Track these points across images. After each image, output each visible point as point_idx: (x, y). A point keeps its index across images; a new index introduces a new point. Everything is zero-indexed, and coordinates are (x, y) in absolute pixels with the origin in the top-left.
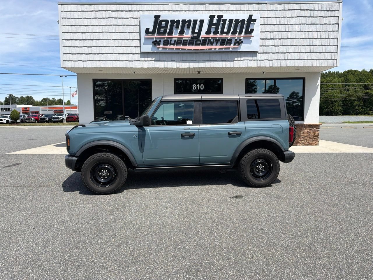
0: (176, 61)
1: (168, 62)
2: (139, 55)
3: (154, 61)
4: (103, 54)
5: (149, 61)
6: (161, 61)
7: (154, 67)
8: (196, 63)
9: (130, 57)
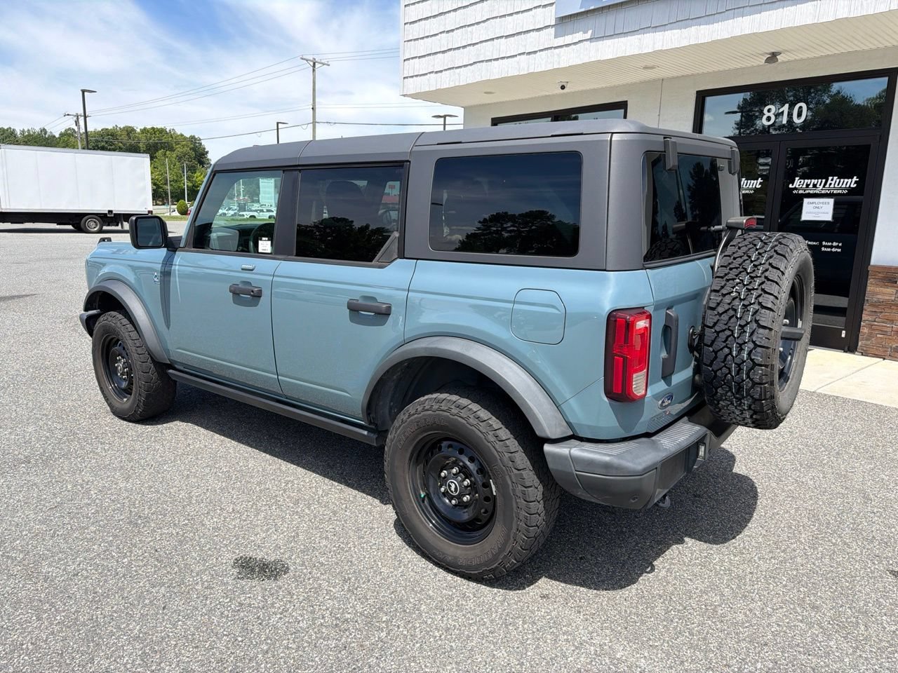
0: (655, 28)
1: (629, 38)
2: (552, 31)
3: (590, 40)
4: (474, 44)
5: (575, 44)
6: (611, 36)
7: (586, 60)
8: (723, 20)
9: (532, 42)
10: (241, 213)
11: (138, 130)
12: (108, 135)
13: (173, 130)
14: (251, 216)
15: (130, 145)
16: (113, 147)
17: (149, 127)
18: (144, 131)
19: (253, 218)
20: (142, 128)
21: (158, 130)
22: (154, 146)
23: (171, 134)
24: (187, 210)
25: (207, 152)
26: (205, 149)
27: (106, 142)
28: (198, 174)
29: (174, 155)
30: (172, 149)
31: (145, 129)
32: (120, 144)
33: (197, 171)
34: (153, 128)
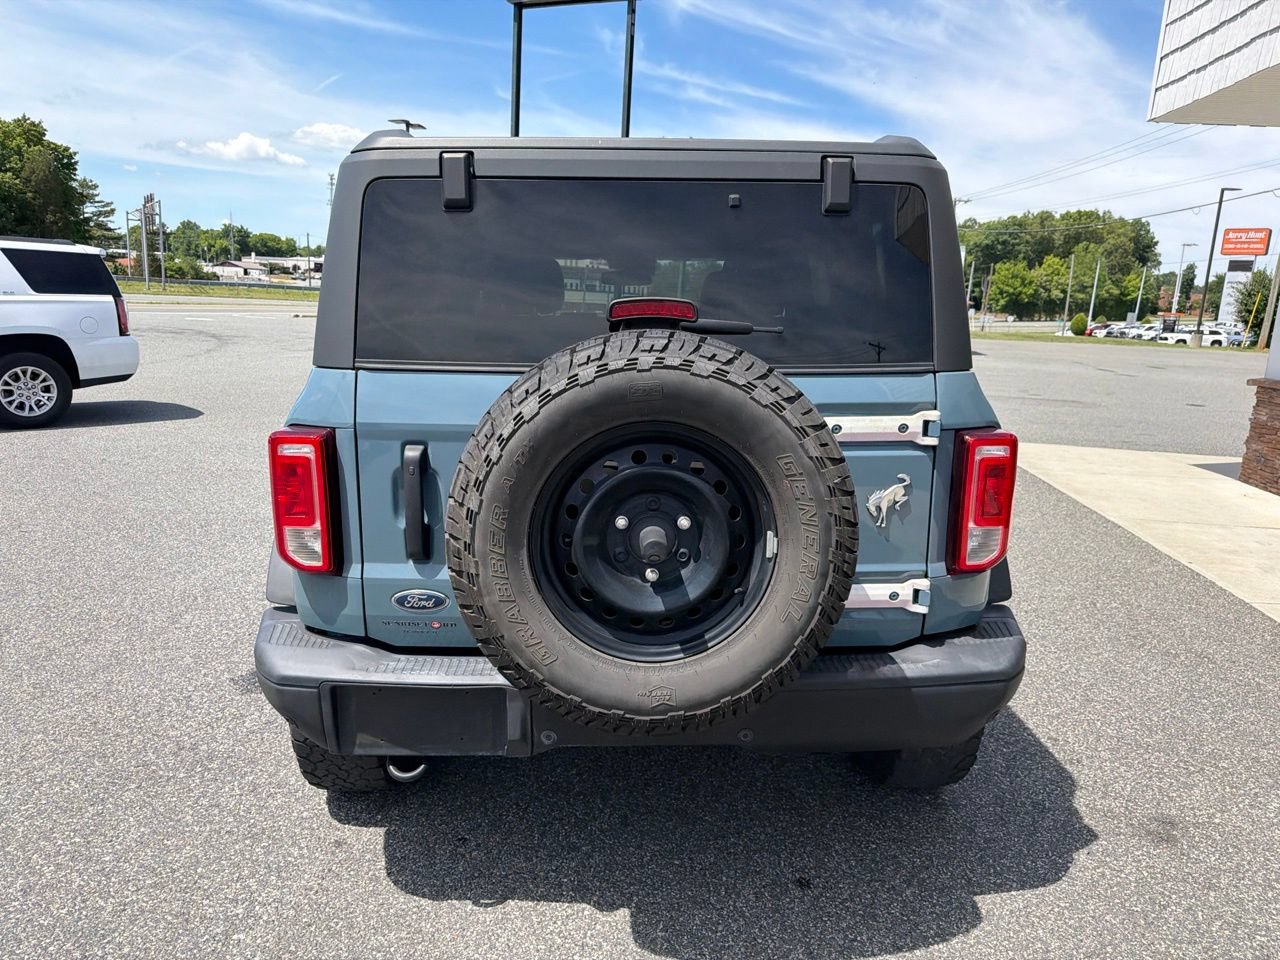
10: (1164, 335)
11: (1058, 216)
12: (1015, 224)
13: (1109, 212)
14: (1178, 341)
15: (1042, 237)
16: (1017, 241)
17: (1073, 210)
18: (1066, 216)
19: (1181, 343)
20: (1064, 212)
21: (1086, 213)
22: (1075, 238)
23: (1105, 219)
24: (1086, 329)
25: (1156, 243)
26: (1153, 238)
27: (1010, 234)
28: (1132, 276)
29: (1101, 250)
30: (1100, 240)
31: (1068, 213)
32: (1028, 237)
33: (1132, 272)
34: (1079, 212)
